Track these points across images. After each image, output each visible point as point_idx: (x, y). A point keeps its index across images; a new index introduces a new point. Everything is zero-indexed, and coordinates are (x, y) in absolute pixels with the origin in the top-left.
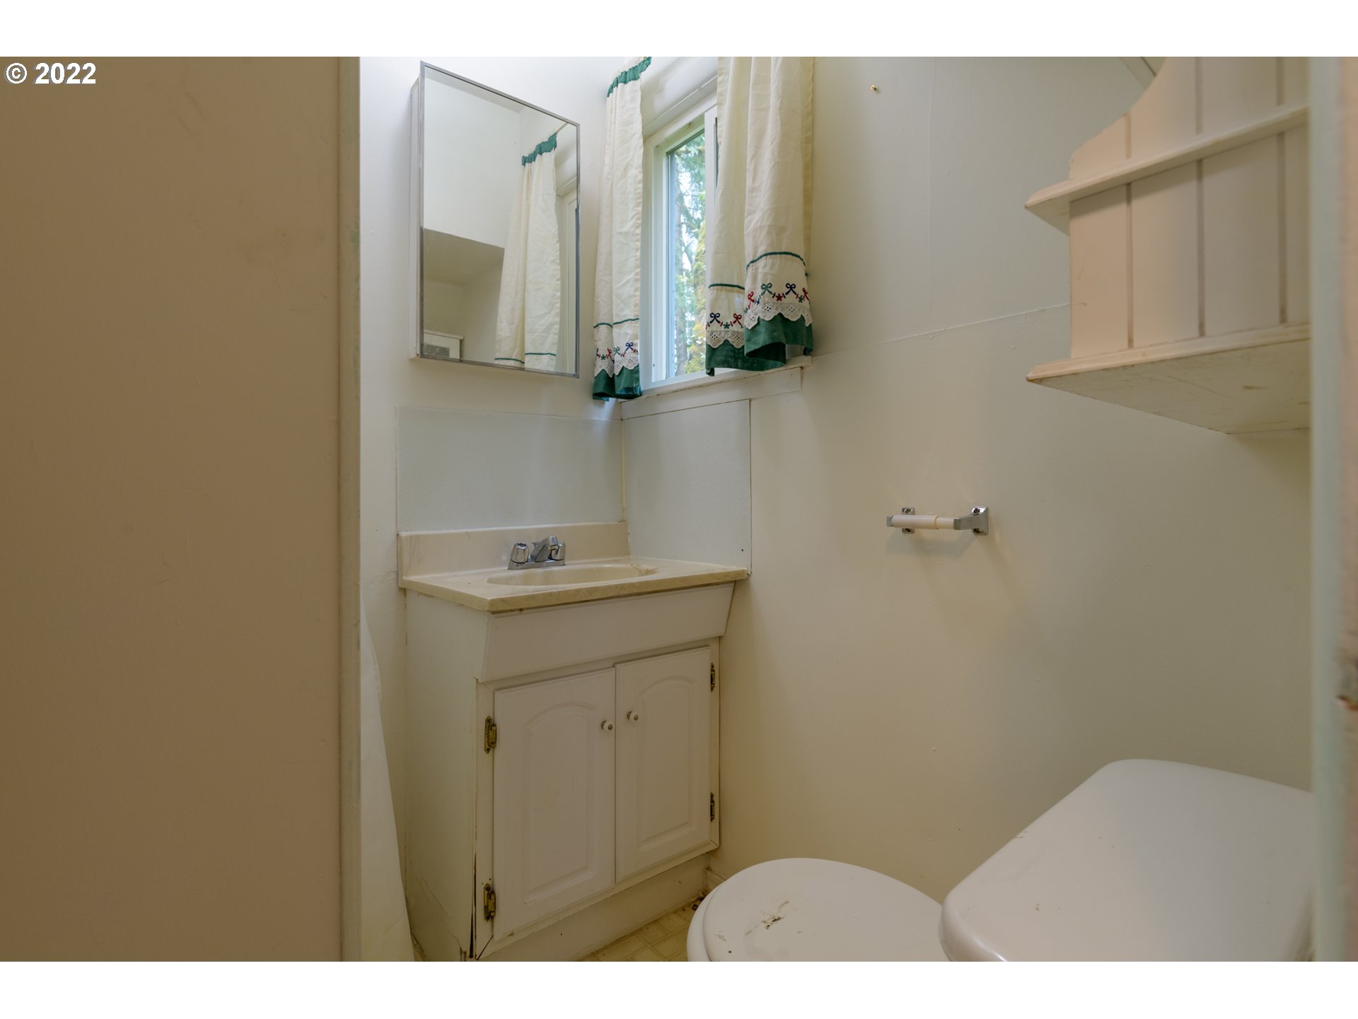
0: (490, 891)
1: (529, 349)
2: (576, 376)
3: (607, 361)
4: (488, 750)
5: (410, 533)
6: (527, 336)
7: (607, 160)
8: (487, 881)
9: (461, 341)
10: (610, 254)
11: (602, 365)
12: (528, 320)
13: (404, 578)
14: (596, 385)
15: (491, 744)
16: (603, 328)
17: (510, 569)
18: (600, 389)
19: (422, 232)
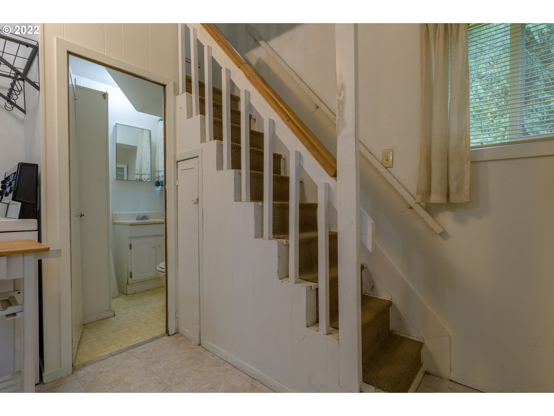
0: (131, 273)
1: (143, 173)
2: (151, 182)
3: (158, 179)
4: (130, 249)
5: (115, 213)
6: (142, 170)
7: (158, 136)
8: (130, 271)
9: (127, 166)
10: (158, 157)
11: (157, 180)
12: (143, 167)
13: (114, 221)
14: (156, 184)
15: (131, 248)
16: (157, 172)
17: (136, 220)
18: (157, 185)
19: (117, 144)
